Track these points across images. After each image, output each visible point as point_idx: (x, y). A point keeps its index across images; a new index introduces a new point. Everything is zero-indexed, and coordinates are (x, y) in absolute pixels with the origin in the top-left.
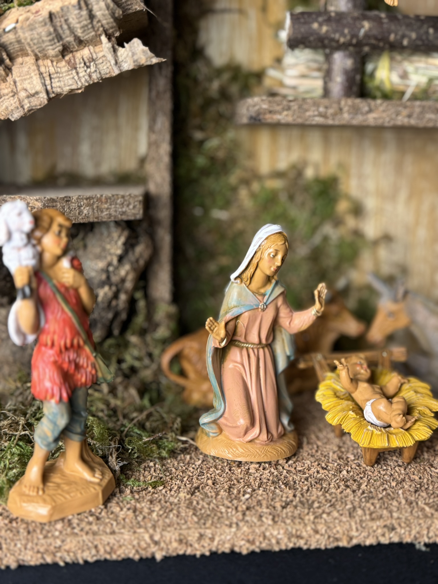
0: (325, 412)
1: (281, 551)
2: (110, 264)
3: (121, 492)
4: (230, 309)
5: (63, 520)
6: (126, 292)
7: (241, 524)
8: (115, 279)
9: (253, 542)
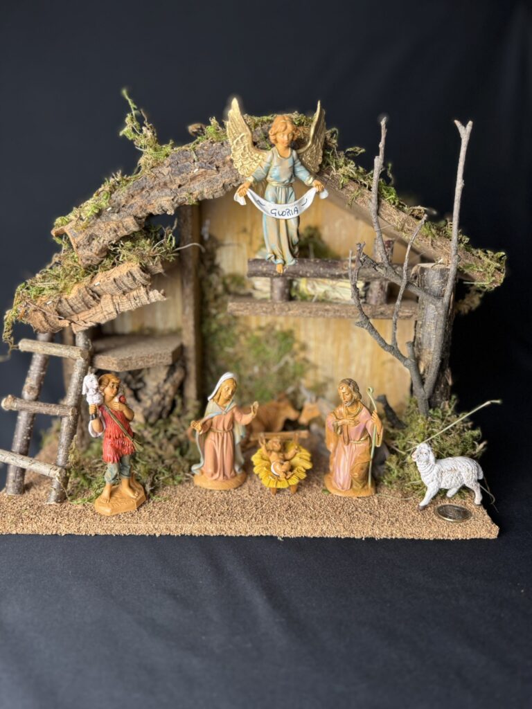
0: (254, 466)
1: (214, 536)
2: (159, 384)
3: (149, 502)
4: (208, 414)
5: (117, 515)
6: (170, 396)
7: (196, 523)
8: (162, 391)
9: (200, 532)
